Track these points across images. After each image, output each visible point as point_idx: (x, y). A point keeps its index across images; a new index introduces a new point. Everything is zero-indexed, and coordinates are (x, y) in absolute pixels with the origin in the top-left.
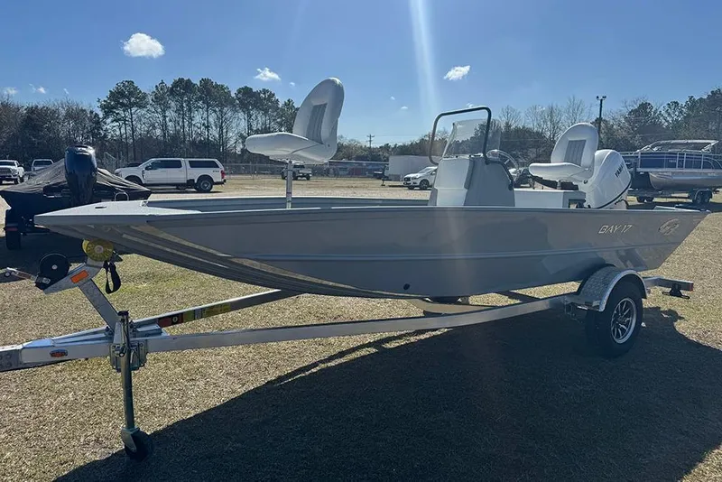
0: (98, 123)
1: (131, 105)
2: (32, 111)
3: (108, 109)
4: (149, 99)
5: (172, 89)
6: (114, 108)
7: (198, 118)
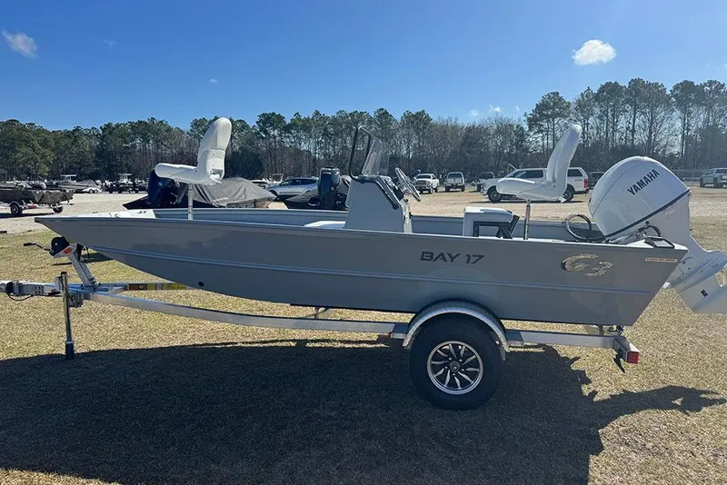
0: (522, 135)
1: (554, 116)
2: (469, 130)
3: (533, 122)
4: (572, 108)
5: (597, 94)
6: (538, 120)
7: (622, 123)
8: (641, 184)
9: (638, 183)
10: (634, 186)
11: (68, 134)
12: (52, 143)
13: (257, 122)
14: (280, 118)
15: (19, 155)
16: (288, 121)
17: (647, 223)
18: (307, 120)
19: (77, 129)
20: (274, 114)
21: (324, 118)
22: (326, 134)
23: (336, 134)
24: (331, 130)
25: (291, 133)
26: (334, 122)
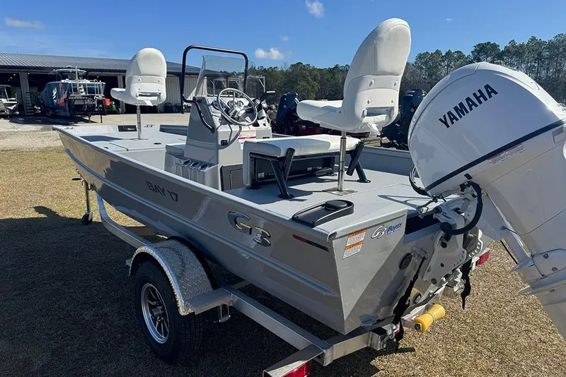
8: (461, 110)
9: (456, 109)
10: (449, 113)
11: (331, 71)
12: (319, 78)
13: (472, 52)
14: (495, 46)
15: (300, 86)
16: (502, 48)
17: (468, 176)
18: (521, 46)
19: (336, 67)
20: (489, 43)
21: (540, 43)
22: (539, 58)
23: (550, 58)
24: (546, 54)
25: (503, 60)
26: (552, 46)
